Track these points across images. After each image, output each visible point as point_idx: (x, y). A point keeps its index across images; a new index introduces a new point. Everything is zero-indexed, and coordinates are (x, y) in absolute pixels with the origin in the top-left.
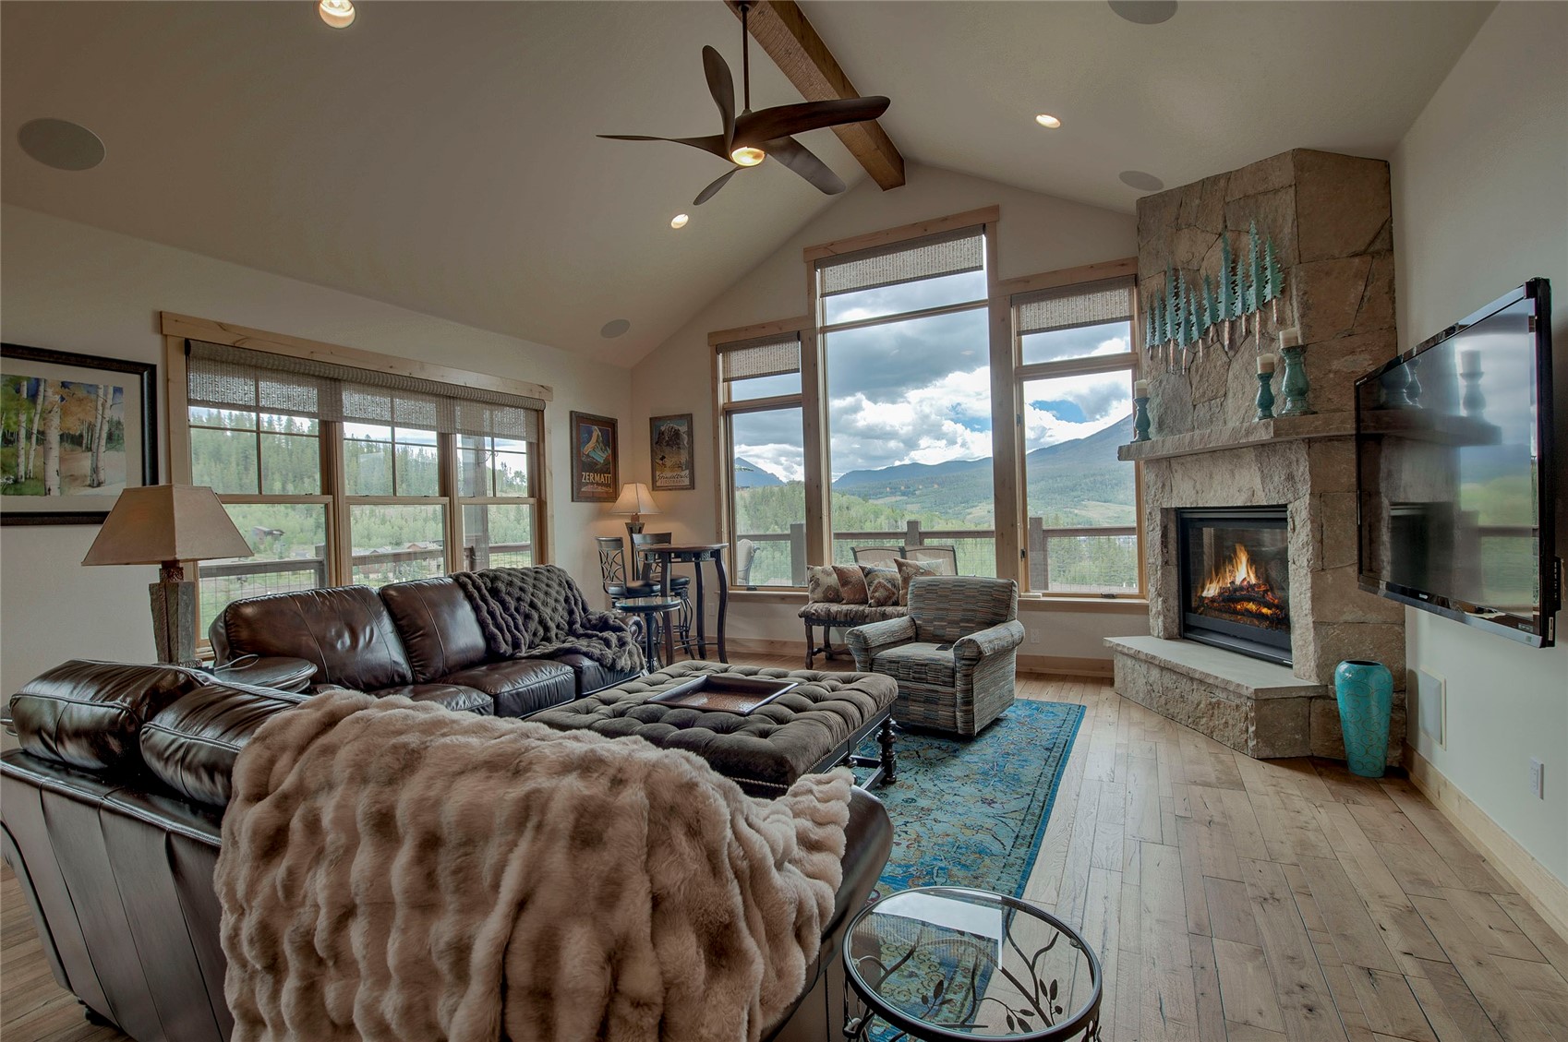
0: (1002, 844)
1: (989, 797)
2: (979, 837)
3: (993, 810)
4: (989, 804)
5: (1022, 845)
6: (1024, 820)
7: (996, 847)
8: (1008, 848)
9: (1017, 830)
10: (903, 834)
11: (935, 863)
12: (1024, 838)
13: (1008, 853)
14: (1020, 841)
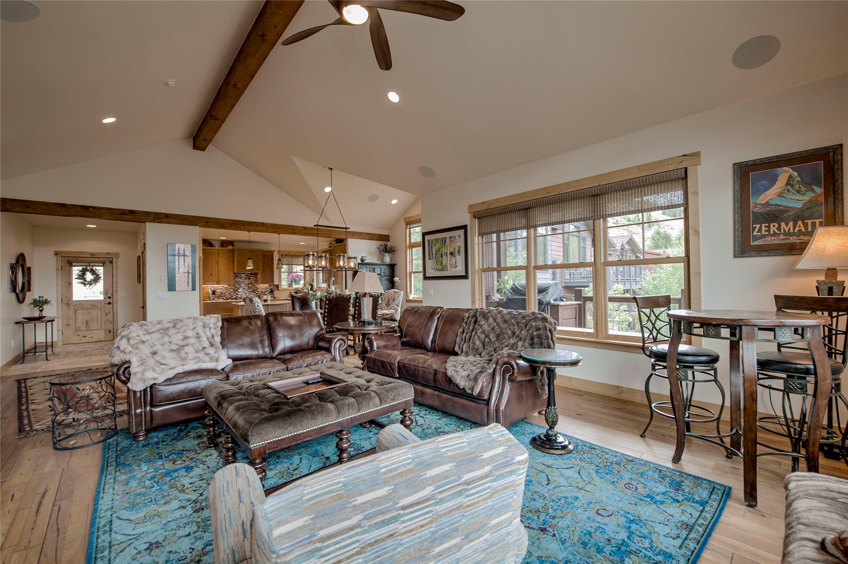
0: (121, 519)
1: (156, 552)
2: (142, 514)
3: (145, 540)
4: (151, 544)
5: (105, 526)
6: (110, 547)
7: (124, 514)
8: (114, 518)
9: (113, 535)
10: (195, 489)
11: (159, 487)
12: (105, 532)
13: (114, 516)
14: (107, 528)
